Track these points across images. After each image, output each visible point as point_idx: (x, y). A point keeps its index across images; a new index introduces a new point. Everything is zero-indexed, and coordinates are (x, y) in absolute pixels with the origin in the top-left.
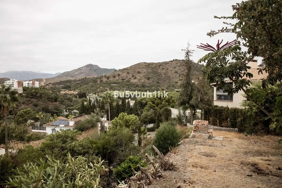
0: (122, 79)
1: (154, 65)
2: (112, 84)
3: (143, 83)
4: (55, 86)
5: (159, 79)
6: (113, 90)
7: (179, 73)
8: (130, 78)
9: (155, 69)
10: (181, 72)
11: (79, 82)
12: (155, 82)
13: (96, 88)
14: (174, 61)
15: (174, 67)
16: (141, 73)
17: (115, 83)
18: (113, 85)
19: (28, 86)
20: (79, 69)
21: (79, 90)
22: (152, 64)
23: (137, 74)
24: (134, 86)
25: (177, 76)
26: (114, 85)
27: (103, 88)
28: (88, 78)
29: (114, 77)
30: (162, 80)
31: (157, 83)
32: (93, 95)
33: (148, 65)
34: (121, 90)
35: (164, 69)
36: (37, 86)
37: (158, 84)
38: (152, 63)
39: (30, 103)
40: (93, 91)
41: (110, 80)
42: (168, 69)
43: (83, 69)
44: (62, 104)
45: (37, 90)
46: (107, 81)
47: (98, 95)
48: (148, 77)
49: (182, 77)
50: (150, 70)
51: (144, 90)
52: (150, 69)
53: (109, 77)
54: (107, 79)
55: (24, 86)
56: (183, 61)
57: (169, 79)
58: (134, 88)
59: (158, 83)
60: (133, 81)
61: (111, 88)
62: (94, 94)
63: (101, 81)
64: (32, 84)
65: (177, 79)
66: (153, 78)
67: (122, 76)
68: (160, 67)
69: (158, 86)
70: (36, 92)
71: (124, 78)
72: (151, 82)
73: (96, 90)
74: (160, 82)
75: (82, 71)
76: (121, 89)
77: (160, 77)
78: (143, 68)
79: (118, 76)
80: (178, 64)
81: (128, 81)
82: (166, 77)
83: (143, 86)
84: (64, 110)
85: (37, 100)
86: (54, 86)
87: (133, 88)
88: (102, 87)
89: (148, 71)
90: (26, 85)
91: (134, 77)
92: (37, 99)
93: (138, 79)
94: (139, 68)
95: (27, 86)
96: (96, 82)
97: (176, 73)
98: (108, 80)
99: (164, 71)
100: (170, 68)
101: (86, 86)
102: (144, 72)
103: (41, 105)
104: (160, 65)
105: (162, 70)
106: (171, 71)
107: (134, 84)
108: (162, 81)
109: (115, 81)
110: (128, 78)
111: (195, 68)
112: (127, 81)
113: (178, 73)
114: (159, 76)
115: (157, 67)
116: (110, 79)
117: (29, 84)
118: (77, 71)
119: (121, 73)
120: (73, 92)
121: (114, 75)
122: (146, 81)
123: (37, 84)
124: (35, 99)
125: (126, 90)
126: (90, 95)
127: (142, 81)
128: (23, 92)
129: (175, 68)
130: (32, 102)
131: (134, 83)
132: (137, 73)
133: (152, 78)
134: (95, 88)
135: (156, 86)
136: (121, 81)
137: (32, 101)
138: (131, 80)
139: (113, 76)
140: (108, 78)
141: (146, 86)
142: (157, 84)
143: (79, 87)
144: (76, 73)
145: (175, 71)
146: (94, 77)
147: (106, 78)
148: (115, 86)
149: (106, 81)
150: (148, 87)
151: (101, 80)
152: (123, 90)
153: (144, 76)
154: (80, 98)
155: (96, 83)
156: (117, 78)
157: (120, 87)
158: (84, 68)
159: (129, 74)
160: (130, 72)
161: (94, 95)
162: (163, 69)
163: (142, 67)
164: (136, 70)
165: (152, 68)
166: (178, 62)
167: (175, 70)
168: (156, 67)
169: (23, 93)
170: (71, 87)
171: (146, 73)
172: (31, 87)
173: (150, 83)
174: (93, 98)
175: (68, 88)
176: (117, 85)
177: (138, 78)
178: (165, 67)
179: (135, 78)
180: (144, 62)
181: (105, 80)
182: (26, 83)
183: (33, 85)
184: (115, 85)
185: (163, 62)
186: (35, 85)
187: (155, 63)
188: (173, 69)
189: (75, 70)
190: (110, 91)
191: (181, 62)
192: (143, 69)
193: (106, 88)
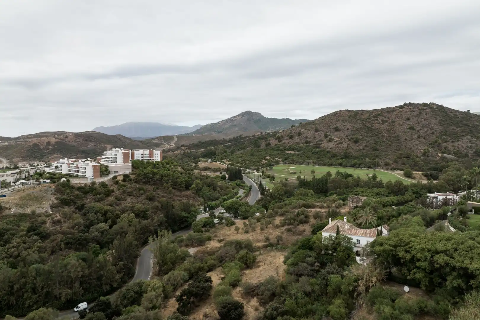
0: (305, 142)
1: (366, 115)
2: (286, 151)
3: (346, 150)
4: (191, 151)
5: (376, 142)
6: (288, 163)
7: (417, 129)
8: (321, 140)
9: (369, 123)
10: (422, 127)
11: (229, 144)
12: (369, 148)
13: (259, 158)
14: (405, 107)
15: (407, 117)
16: (341, 131)
17: (293, 150)
18: (289, 152)
19: (142, 159)
20: (231, 120)
21: (229, 161)
22: (362, 112)
23: (334, 133)
24: (329, 155)
25: (414, 137)
26: (290, 154)
27: (271, 158)
28: (245, 138)
29: (291, 137)
30: (384, 144)
31: (373, 149)
32: (254, 172)
33: (354, 114)
34: (305, 163)
35: (386, 121)
36: (156, 158)
37: (376, 153)
38: (362, 110)
39: (142, 194)
40: (254, 165)
41: (284, 143)
42: (393, 122)
43: (236, 120)
44: (199, 195)
45: (157, 165)
46: (279, 146)
47: (263, 172)
48: (357, 138)
49: (424, 138)
50: (358, 125)
51: (350, 164)
52: (359, 122)
53: (282, 137)
54: (277, 141)
55: (135, 158)
56: (424, 106)
57: (399, 143)
58: (330, 159)
59: (377, 150)
60: (326, 145)
61: (286, 159)
62: (254, 170)
63: (268, 145)
64: (148, 156)
65: (414, 142)
66: (365, 140)
67: (305, 135)
68: (379, 119)
69: (377, 156)
70: (153, 173)
71: (309, 140)
72: (362, 147)
73: (258, 162)
74: (381, 147)
75: (235, 123)
76: (304, 161)
77: (379, 138)
78: (344, 121)
79: (299, 135)
80: (414, 111)
81: (317, 146)
82: (391, 139)
83: (347, 156)
84: (202, 208)
85: (154, 187)
86: (189, 151)
87: (327, 161)
88: (269, 156)
89: (354, 127)
90: (139, 157)
91: (328, 139)
92: (154, 184)
93: (336, 141)
94: (337, 121)
95: (140, 159)
96: (259, 146)
97: (411, 129)
98: (279, 144)
99: (386, 126)
100: (400, 121)
101: (242, 153)
102: (348, 129)
103: (160, 198)
104: (377, 114)
105: (383, 124)
106: (401, 125)
107: (328, 152)
108: (384, 146)
109: (293, 146)
110: (317, 140)
111: (451, 119)
112: (315, 144)
113: (415, 130)
114: (376, 135)
115: (373, 118)
116: (283, 141)
117: (144, 156)
118: (227, 122)
119: (304, 130)
120: (219, 165)
121: (291, 134)
122: (352, 145)
123: (156, 155)
124: (152, 185)
125: (313, 162)
126: (249, 173)
127: (344, 145)
128: (132, 171)
129: (408, 119)
130: (145, 192)
131: (328, 149)
132: (333, 130)
133: (363, 139)
134: (256, 158)
135: (372, 157)
136: (305, 145)
137: (145, 189)
138: (323, 144)
139: (288, 136)
140: (280, 139)
141: (351, 156)
142: (374, 153)
143: (230, 155)
144: (226, 126)
145: (409, 126)
146: (254, 135)
147: (276, 139)
148: (293, 155)
149: (276, 145)
150: (356, 158)
151: (268, 142)
152: (309, 164)
153: (347, 136)
154: (231, 181)
155: (258, 149)
156: (296, 139)
157: (301, 157)
158: (237, 117)
159: (319, 133)
160: (321, 129)
161: (256, 173)
162: (384, 122)
163: (342, 118)
164: (331, 124)
165: (362, 120)
166: (413, 108)
167: (408, 123)
168: (370, 119)
169: (132, 174)
170: (215, 154)
171: (350, 130)
172: (146, 161)
173: (360, 150)
174: (254, 180)
175: (211, 155)
176: (297, 153)
177: (336, 139)
178: (389, 118)
179: (331, 140)
180: (346, 110)
181: (274, 142)
182: (139, 154)
183: (150, 157)
184: (293, 152)
185: (382, 109)
186: (154, 157)
187: (366, 111)
188: (405, 122)
189: (224, 120)
190: (284, 164)
191: (421, 107)
192: (345, 124)
193: (277, 159)
